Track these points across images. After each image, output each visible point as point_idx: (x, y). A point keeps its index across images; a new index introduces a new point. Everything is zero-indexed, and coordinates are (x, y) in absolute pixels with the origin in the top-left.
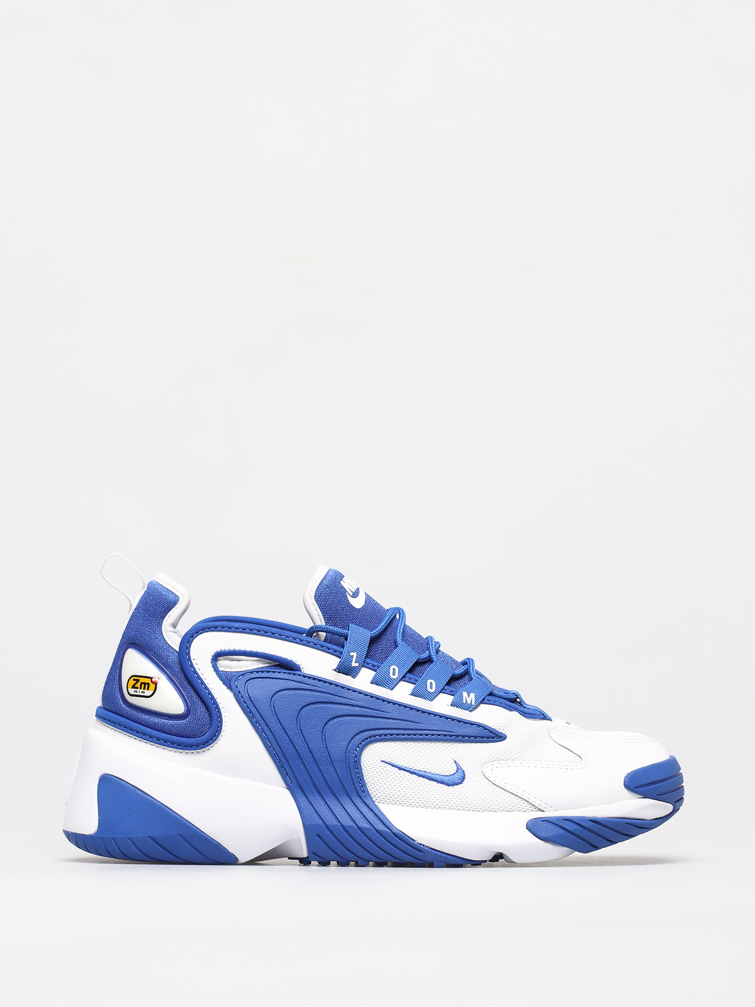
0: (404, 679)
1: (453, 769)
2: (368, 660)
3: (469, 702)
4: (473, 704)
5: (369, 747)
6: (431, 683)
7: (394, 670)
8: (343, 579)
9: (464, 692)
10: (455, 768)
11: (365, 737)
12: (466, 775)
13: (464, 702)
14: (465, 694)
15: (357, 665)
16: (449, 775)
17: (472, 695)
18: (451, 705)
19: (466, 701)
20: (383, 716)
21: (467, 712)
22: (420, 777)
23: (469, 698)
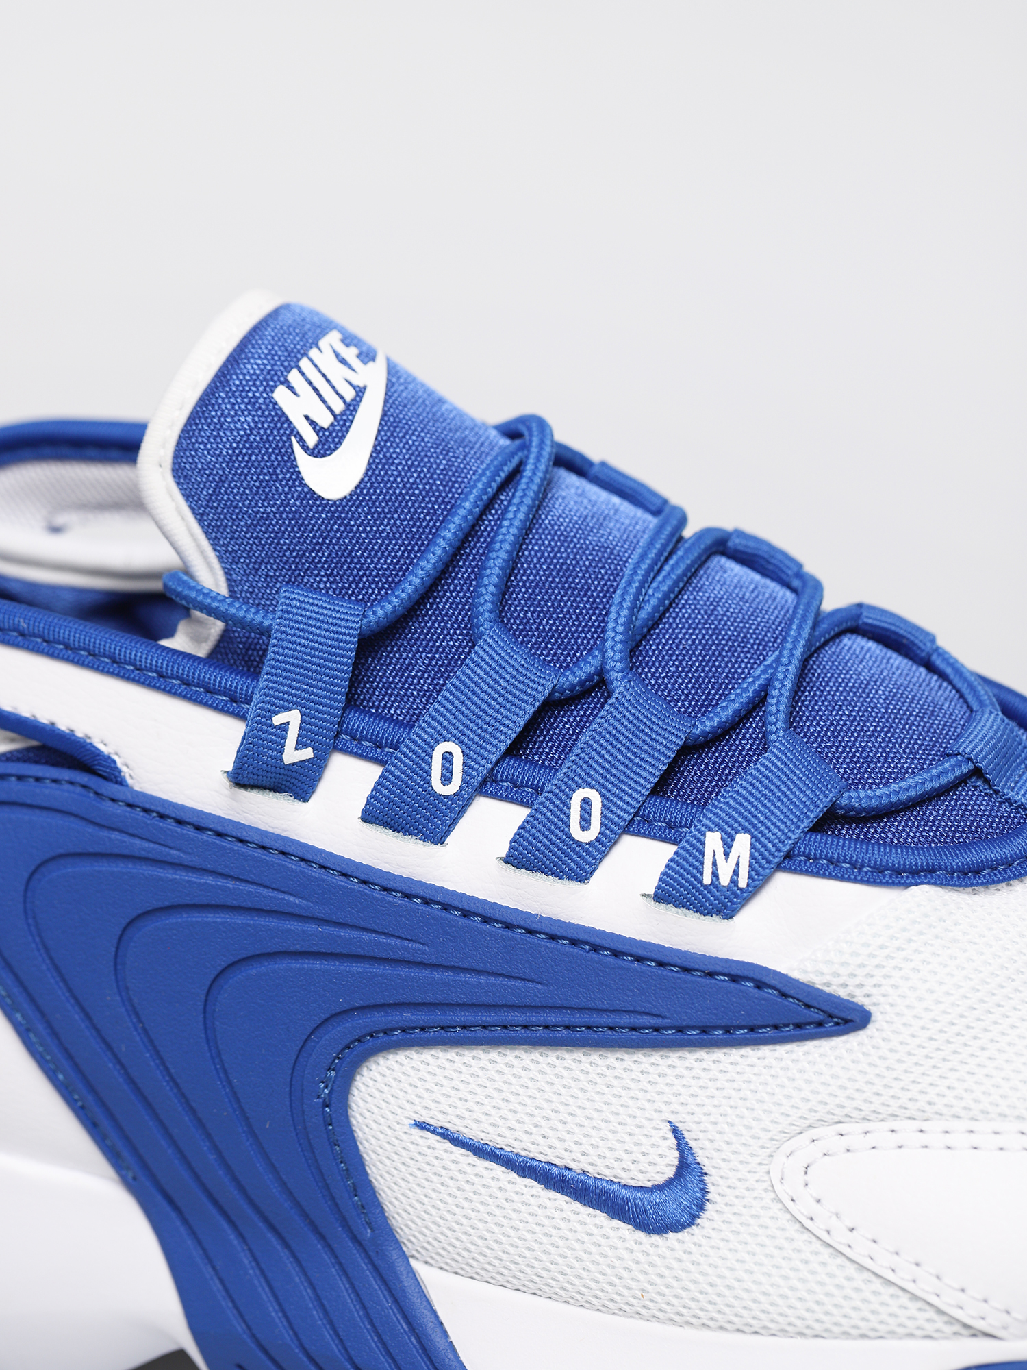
0: (490, 788)
1: (663, 1166)
2: (356, 721)
3: (725, 880)
4: (743, 883)
5: (373, 1067)
6: (586, 802)
7: (448, 758)
8: (304, 363)
9: (708, 834)
10: (673, 1157)
11: (357, 1035)
12: (710, 1188)
13: (707, 880)
14: (713, 841)
15: (308, 753)
16: (649, 1184)
17: (743, 843)
18: (656, 894)
19: (715, 875)
20: (408, 957)
21: (713, 924)
22: (548, 1187)
23: (727, 854)
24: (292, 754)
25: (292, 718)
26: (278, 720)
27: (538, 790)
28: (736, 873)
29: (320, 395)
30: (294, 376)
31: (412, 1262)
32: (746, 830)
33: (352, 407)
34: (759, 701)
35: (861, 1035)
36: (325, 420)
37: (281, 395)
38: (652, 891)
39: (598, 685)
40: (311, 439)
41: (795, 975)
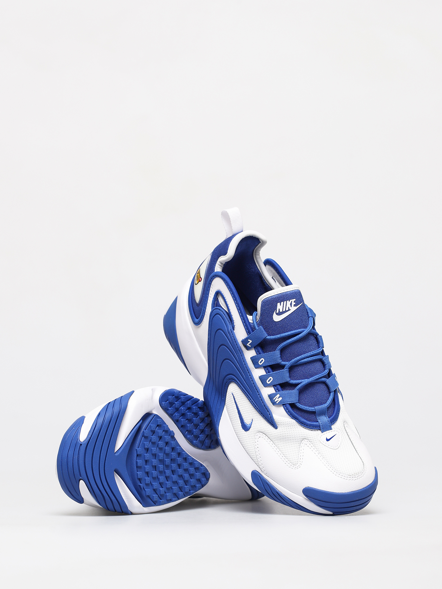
1: (248, 423)
3: (275, 401)
4: (277, 403)
5: (233, 383)
6: (271, 379)
7: (262, 361)
8: (285, 302)
11: (234, 379)
12: (250, 430)
13: (274, 399)
14: (278, 395)
15: (250, 346)
16: (246, 424)
17: (281, 398)
18: (269, 395)
19: (275, 399)
20: (243, 376)
21: (271, 404)
22: (238, 413)
23: (278, 398)
24: (248, 345)
25: (251, 341)
26: (249, 340)
27: (269, 372)
28: (277, 401)
29: (283, 307)
30: (282, 303)
31: (225, 406)
32: (282, 398)
33: (286, 311)
34: (297, 385)
35: (275, 429)
36: (281, 311)
37: (279, 304)
38: (269, 394)
39: (283, 367)
40: (277, 312)
41: (274, 417)
